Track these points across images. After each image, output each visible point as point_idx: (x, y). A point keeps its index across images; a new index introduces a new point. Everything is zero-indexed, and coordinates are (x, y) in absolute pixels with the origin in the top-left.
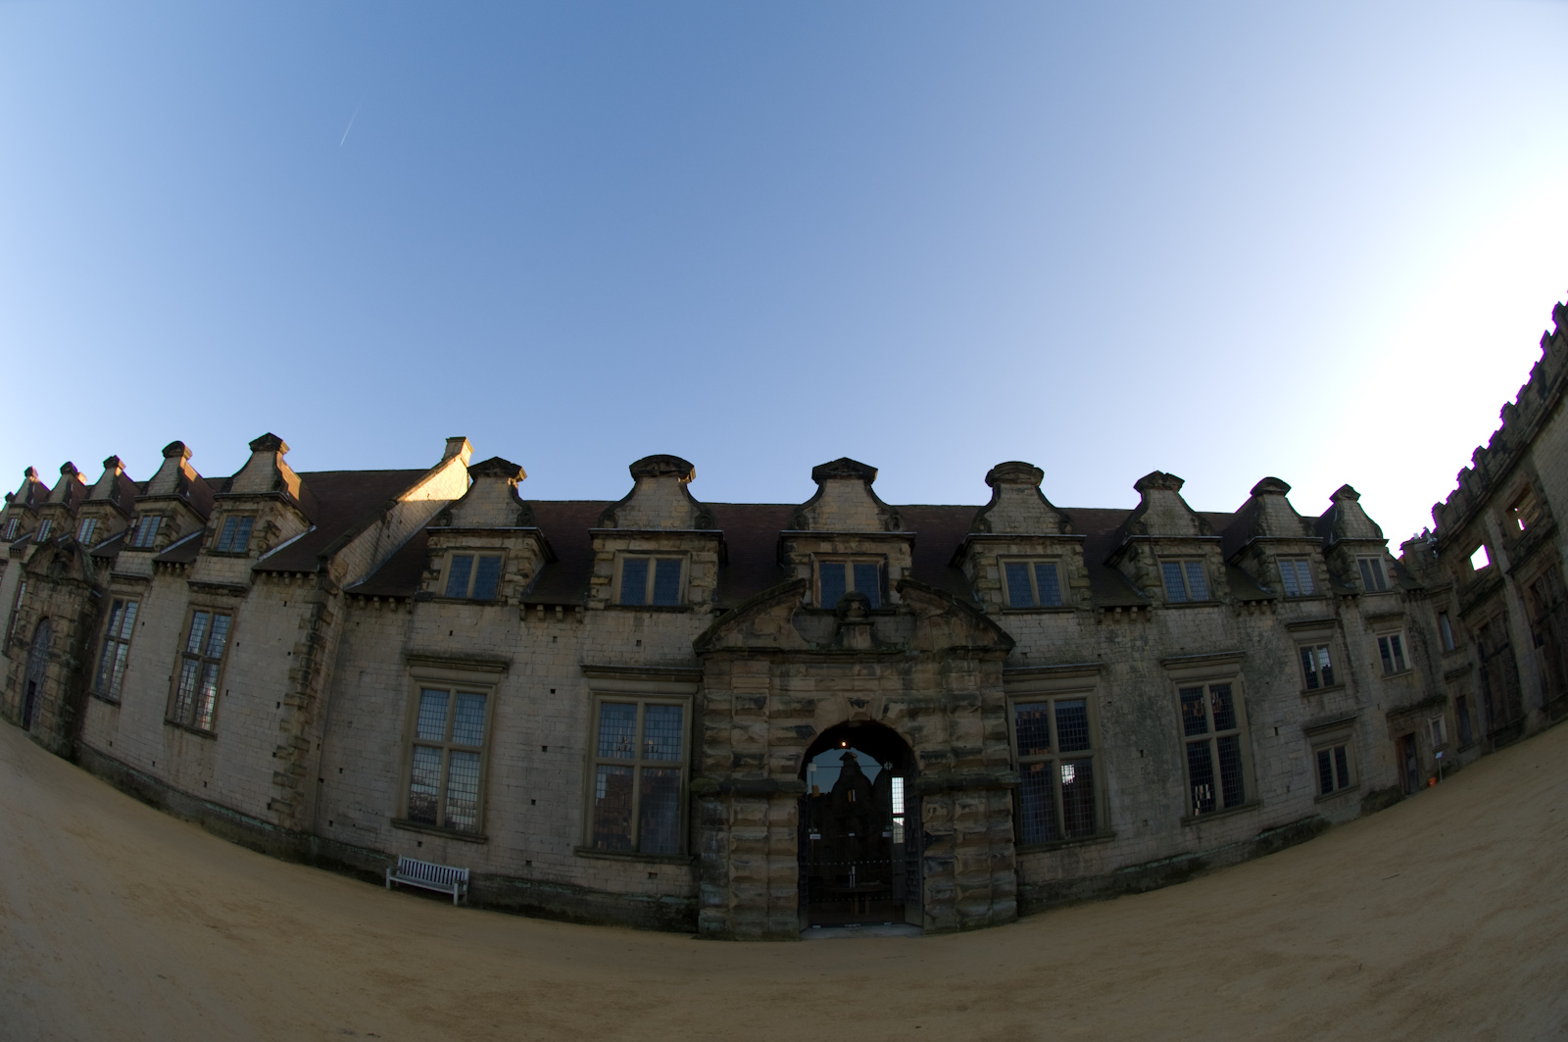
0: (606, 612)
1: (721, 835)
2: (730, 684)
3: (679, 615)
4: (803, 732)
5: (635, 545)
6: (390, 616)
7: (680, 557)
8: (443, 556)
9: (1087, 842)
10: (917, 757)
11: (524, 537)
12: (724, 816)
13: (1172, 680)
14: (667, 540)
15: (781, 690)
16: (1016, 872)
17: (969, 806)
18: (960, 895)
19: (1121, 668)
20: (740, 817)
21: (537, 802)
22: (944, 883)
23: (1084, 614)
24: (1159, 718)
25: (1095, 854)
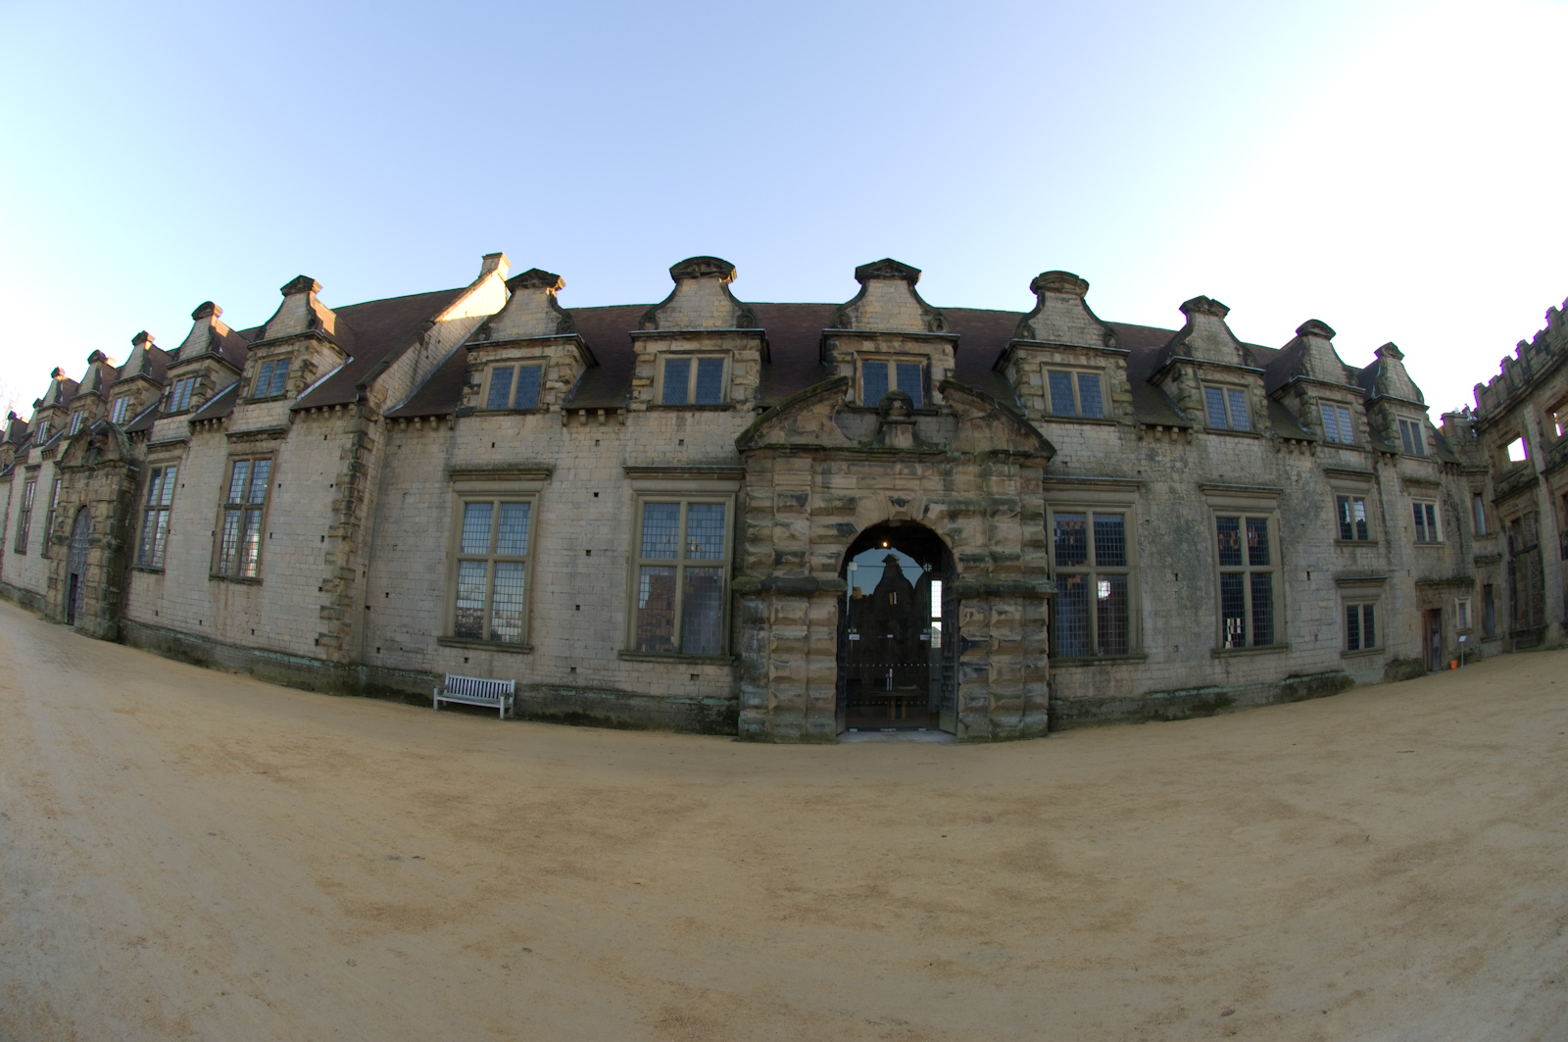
0: (648, 413)
1: (762, 634)
2: (772, 481)
3: (722, 414)
4: (844, 529)
5: (676, 346)
6: (432, 435)
7: (722, 356)
8: (483, 370)
9: (1119, 662)
10: (956, 560)
11: (564, 344)
12: (765, 615)
13: (1210, 506)
14: (709, 339)
15: (823, 487)
16: (1049, 685)
17: (1006, 612)
18: (993, 705)
19: (1160, 487)
20: (781, 615)
21: (581, 608)
22: (978, 690)
23: (1126, 429)
24: (1195, 543)
25: (1126, 675)
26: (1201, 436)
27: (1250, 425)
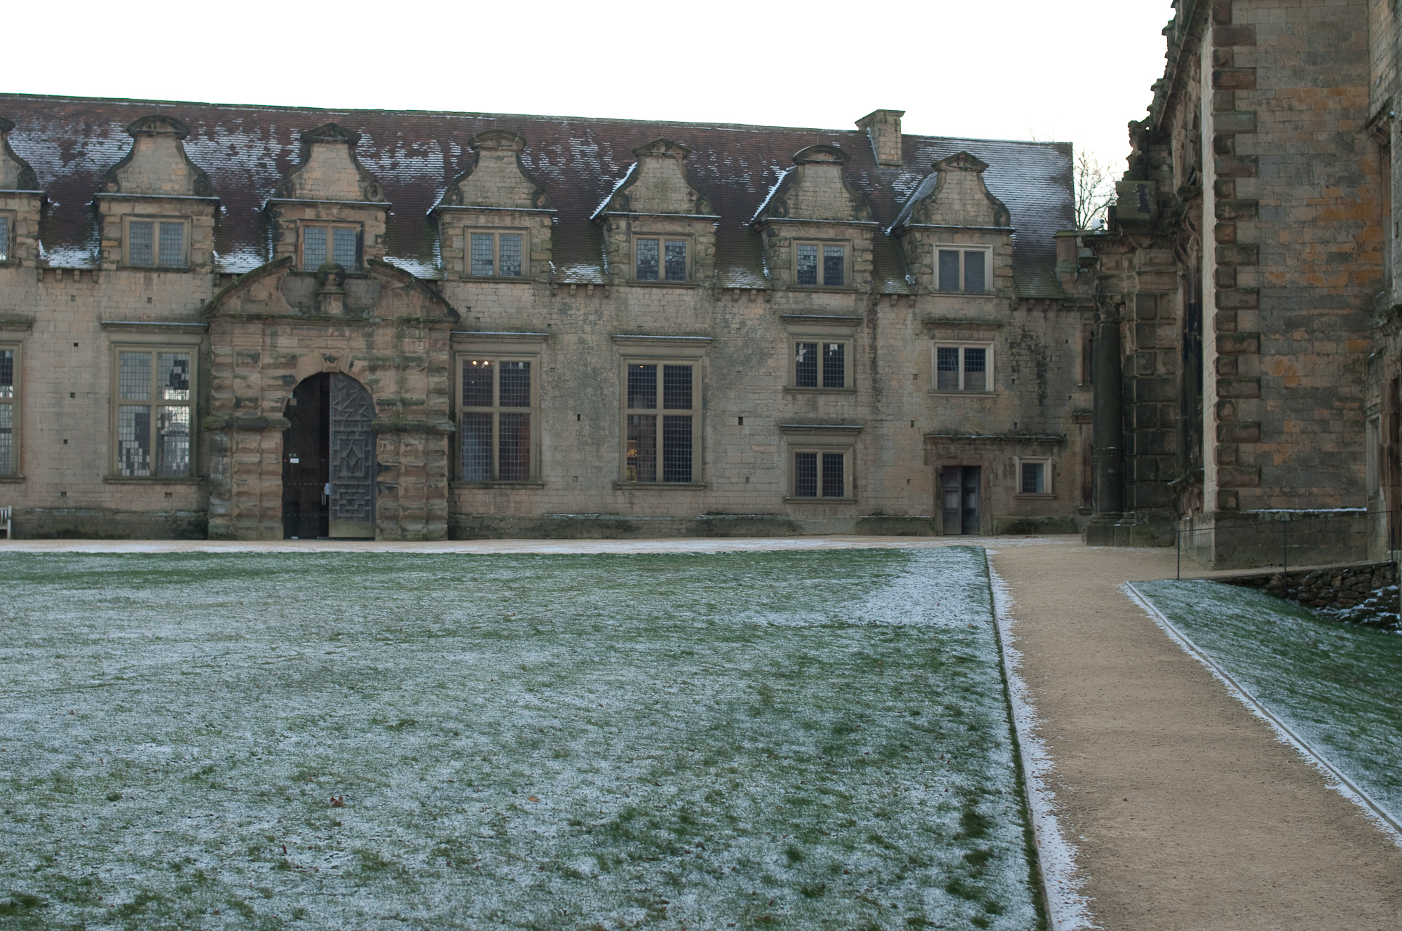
0: (118, 273)
1: (226, 460)
2: (231, 342)
3: (184, 275)
4: (287, 380)
5: (141, 209)
7: (182, 221)
9: (519, 487)
10: (375, 404)
11: (27, 199)
12: (229, 446)
13: (621, 355)
14: (169, 204)
15: (271, 347)
16: (449, 502)
17: (411, 445)
18: (402, 514)
19: (570, 339)
20: (241, 446)
21: (68, 442)
22: (390, 503)
23: (540, 286)
24: (601, 388)
25: (525, 498)
26: (622, 289)
27: (687, 275)
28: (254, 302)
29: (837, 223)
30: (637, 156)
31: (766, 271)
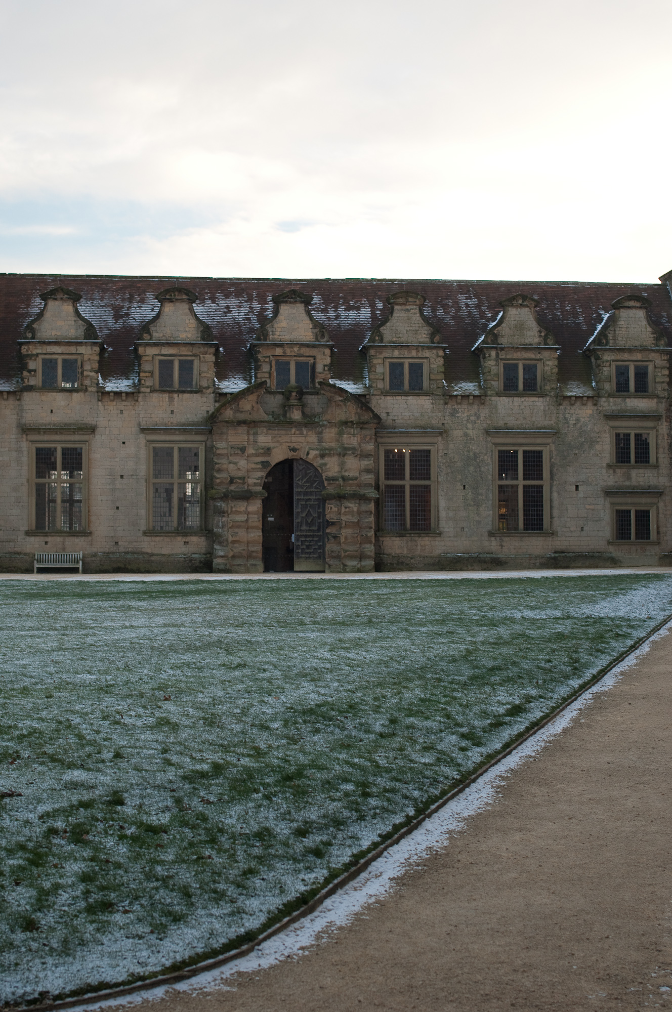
0: (151, 394)
1: (224, 519)
2: (227, 439)
3: (195, 395)
4: (265, 464)
5: (166, 351)
6: (6, 404)
7: (193, 358)
8: (34, 360)
9: (423, 535)
10: (324, 480)
11: (91, 346)
12: (226, 509)
13: (493, 444)
14: (185, 347)
15: (254, 442)
16: (375, 546)
17: (349, 507)
18: (343, 555)
19: (457, 433)
20: (234, 509)
21: (120, 508)
22: (335, 548)
23: (437, 397)
24: (480, 467)
25: (428, 543)
26: (493, 398)
27: (538, 388)
28: (242, 412)
29: (643, 349)
30: (503, 306)
31: (594, 384)
